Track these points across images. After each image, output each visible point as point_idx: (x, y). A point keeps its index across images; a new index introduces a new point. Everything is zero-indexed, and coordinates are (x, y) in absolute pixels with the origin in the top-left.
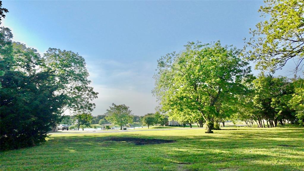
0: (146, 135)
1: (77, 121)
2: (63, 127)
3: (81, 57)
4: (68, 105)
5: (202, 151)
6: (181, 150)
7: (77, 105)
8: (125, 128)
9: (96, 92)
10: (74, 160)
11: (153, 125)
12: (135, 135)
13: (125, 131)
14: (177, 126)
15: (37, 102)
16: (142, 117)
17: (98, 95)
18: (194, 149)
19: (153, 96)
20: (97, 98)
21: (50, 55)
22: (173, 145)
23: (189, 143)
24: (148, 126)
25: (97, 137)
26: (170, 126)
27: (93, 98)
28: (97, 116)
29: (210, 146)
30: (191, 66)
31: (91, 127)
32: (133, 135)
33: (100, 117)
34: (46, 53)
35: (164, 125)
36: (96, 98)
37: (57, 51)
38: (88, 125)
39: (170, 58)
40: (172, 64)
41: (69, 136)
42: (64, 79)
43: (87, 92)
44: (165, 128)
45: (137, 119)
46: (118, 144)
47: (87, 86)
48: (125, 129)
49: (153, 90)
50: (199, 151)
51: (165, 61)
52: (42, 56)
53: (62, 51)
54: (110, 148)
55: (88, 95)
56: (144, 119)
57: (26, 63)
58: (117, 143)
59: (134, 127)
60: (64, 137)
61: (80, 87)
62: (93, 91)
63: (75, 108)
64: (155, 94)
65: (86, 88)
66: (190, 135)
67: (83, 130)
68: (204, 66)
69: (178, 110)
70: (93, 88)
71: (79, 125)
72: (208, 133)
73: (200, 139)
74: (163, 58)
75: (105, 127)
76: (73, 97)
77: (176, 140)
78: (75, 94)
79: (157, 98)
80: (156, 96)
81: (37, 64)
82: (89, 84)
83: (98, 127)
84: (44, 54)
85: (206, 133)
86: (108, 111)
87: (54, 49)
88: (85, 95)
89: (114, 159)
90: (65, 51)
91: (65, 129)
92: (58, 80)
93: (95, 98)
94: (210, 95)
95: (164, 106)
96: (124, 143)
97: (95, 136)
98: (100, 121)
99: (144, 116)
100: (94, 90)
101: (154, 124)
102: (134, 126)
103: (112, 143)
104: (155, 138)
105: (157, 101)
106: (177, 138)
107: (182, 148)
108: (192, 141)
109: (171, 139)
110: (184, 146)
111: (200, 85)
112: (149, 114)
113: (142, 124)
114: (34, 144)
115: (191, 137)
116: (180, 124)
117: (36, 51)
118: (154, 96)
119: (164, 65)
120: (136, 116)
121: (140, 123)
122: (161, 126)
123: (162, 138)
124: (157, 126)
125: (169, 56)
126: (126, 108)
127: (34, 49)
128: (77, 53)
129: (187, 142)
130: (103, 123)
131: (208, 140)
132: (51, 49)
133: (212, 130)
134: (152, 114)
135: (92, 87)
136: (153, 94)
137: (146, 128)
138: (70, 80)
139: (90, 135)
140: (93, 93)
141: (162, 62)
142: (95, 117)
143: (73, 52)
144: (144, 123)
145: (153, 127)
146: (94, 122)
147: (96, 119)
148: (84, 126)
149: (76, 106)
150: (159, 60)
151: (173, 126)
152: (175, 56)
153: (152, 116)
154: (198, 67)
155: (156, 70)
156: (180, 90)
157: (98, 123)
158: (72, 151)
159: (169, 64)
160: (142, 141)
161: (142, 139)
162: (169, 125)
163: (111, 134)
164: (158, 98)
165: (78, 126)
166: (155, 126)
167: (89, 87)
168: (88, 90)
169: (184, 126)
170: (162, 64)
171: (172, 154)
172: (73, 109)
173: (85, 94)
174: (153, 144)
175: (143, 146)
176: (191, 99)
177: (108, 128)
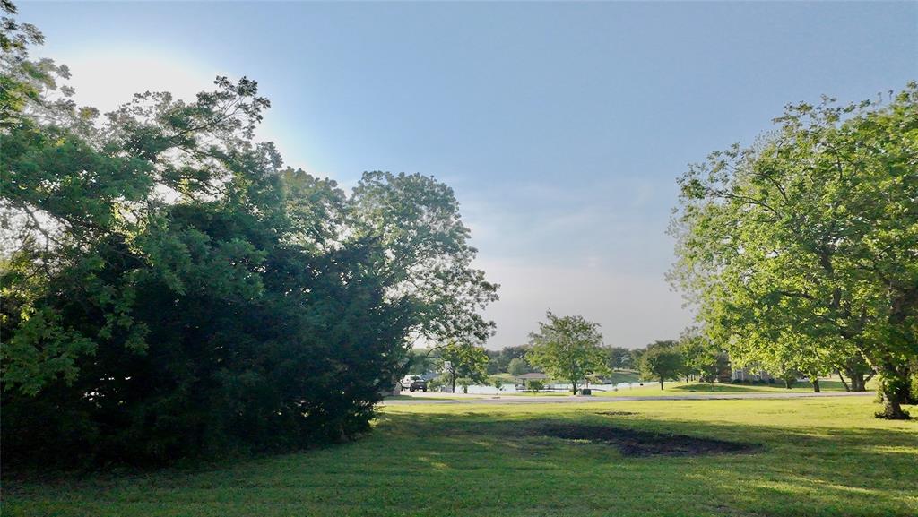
0: (653, 419)
1: (447, 364)
2: (413, 382)
3: (443, 187)
4: (421, 326)
5: (867, 496)
6: (782, 487)
7: (445, 324)
8: (586, 388)
9: (492, 284)
10: (443, 500)
11: (676, 379)
12: (619, 417)
13: (587, 398)
14: (761, 382)
15: (344, 326)
16: (639, 353)
17: (498, 291)
18: (831, 486)
19: (671, 290)
20: (498, 299)
21: (368, 191)
22: (752, 466)
23: (813, 458)
24: (662, 382)
25: (505, 422)
26: (738, 382)
27: (486, 301)
28: (501, 349)
29: (897, 475)
30: (801, 185)
31: (487, 384)
32: (614, 417)
33: (511, 353)
34: (358, 185)
35: (717, 380)
36: (496, 301)
37: (383, 177)
38: (477, 379)
39: (723, 165)
40: (729, 187)
41: (429, 414)
42: (405, 254)
43: (469, 284)
44: (721, 389)
45: (623, 359)
46: (566, 448)
47: (467, 268)
48: (587, 392)
49: (669, 270)
50: (851, 495)
51: (703, 178)
52: (348, 195)
53: (396, 176)
54: (544, 461)
55: (471, 293)
56: (644, 360)
57: (313, 223)
58: (564, 445)
59: (615, 384)
60: (415, 415)
61: (449, 272)
62: (485, 280)
63: (441, 333)
64: (677, 283)
65: (467, 273)
66: (815, 423)
67: (466, 392)
68: (855, 184)
69: (763, 335)
70: (483, 273)
71: (455, 379)
72: (887, 417)
73: (856, 442)
74: (695, 169)
75: (527, 383)
76: (432, 302)
77: (760, 445)
78: (437, 293)
79: (684, 297)
80: (680, 289)
81: (338, 222)
82: (474, 258)
83: (507, 382)
84: (354, 189)
85: (879, 416)
86: (533, 339)
87: (375, 172)
88: (463, 294)
89: (556, 507)
90: (402, 174)
91: (418, 388)
92: (393, 257)
93: (493, 300)
94: (887, 282)
95: (711, 325)
96: (585, 444)
97: (499, 415)
98: (511, 365)
99: (644, 351)
100: (487, 279)
101: (678, 376)
102: (616, 380)
103: (547, 445)
104: (687, 433)
105: (684, 306)
106: (763, 434)
107: (784, 481)
108: (824, 450)
109: (743, 439)
110: (794, 472)
111: (843, 249)
112: (661, 344)
113: (640, 374)
114: (343, 437)
115: (819, 435)
116: (775, 377)
117: (334, 183)
118: (673, 290)
119: (704, 191)
120: (619, 349)
121: (633, 371)
122: (705, 383)
123: (710, 434)
124: (690, 383)
125: (718, 160)
126: (585, 328)
127: (330, 179)
128: (433, 176)
129: (803, 455)
130: (518, 371)
131: (891, 450)
132: (368, 176)
133: (904, 407)
134: (671, 343)
135: (481, 270)
136: (672, 285)
137: (653, 387)
138: (421, 253)
139: (485, 412)
140: (487, 286)
141: (695, 182)
142: (497, 354)
143: (423, 177)
144: (646, 374)
145: (676, 384)
146: (493, 369)
147: (498, 359)
148: (467, 379)
149: (442, 328)
150: (681, 177)
151: (747, 382)
152: (739, 157)
153: (673, 350)
154: (831, 188)
155: (676, 210)
156: (765, 272)
157: (505, 371)
158: (439, 466)
159: (719, 186)
160: (641, 442)
161: (643, 434)
162: (734, 378)
163: (544, 412)
164: (688, 295)
165: (452, 380)
166: (683, 383)
167: (474, 272)
168: (472, 281)
169: (791, 383)
170: (695, 190)
171: (750, 502)
172: (434, 335)
173: (463, 290)
174: (681, 453)
175: (645, 459)
176: (810, 298)
177: (536, 386)
